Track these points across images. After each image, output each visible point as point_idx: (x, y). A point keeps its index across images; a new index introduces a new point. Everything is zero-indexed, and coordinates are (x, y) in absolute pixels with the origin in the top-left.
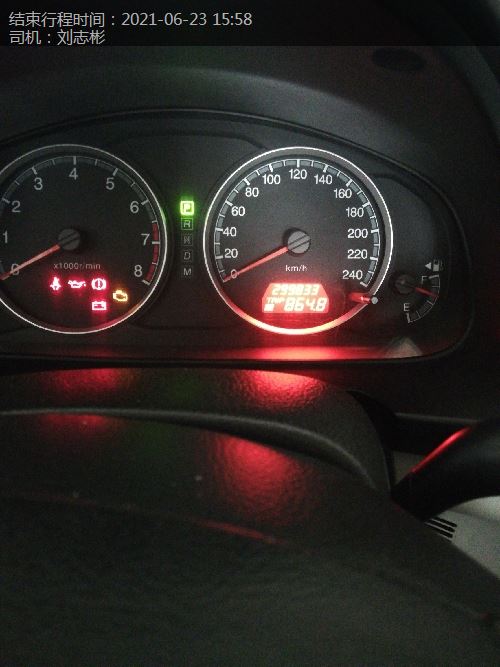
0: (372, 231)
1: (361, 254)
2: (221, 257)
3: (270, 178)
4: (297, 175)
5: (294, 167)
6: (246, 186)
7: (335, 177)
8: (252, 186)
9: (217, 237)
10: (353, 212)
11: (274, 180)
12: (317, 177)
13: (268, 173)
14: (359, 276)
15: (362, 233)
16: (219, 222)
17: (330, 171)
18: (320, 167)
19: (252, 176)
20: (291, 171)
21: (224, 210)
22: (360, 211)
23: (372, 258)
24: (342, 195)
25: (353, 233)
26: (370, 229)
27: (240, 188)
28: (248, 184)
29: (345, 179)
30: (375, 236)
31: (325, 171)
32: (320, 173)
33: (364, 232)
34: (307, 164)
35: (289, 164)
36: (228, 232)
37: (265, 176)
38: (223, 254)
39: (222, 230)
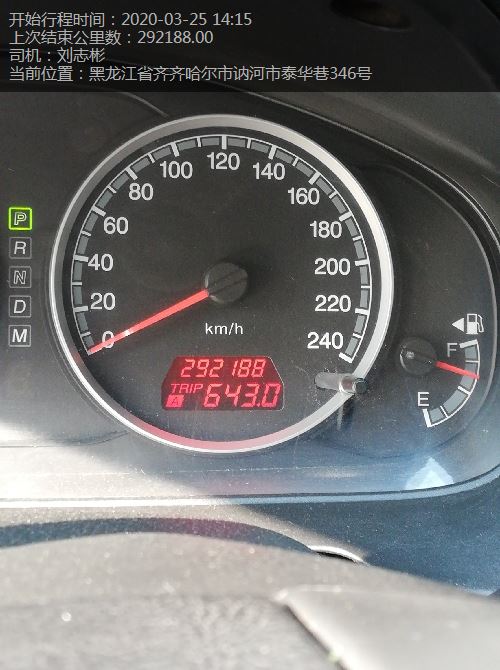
0: (357, 263)
1: (338, 303)
2: (85, 308)
3: (174, 168)
4: (224, 162)
5: (217, 149)
6: (131, 180)
7: (288, 167)
8: (141, 181)
9: (77, 272)
10: (323, 229)
11: (183, 171)
12: (257, 166)
13: (170, 158)
14: (337, 343)
15: (338, 267)
16: (82, 244)
17: (281, 156)
18: (263, 149)
19: (141, 163)
20: (212, 156)
21: (89, 223)
22: (336, 226)
23: (357, 311)
24: (302, 199)
25: (325, 266)
26: (353, 257)
27: (119, 185)
28: (135, 177)
29: (307, 172)
30: (363, 271)
31: (271, 157)
32: (263, 159)
33: (344, 264)
34: (241, 144)
35: (207, 143)
36: (95, 263)
37: (164, 164)
38: (88, 302)
39: (86, 259)
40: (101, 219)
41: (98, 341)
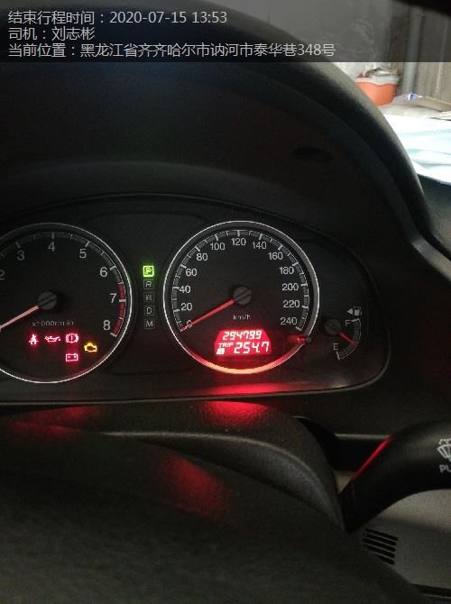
0: (302, 285)
1: (294, 303)
3: (217, 245)
4: (239, 242)
5: (236, 236)
7: (268, 243)
8: (202, 252)
10: (285, 270)
11: (221, 247)
12: (254, 243)
13: (215, 241)
14: (294, 322)
15: (293, 287)
16: (176, 281)
17: (264, 238)
18: (256, 235)
19: (201, 244)
20: (233, 239)
21: (179, 271)
22: (291, 269)
23: (303, 307)
24: (275, 257)
25: (287, 287)
26: (300, 283)
28: (199, 250)
29: (277, 245)
30: (304, 289)
31: (260, 239)
32: (257, 241)
34: (246, 234)
35: (231, 234)
37: (212, 244)
38: (179, 307)
39: (178, 288)
40: (185, 270)
41: (185, 325)
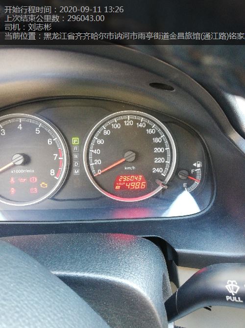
0: (166, 149)
2: (93, 164)
3: (115, 125)
4: (128, 123)
5: (127, 120)
6: (104, 129)
7: (147, 124)
8: (107, 129)
9: (90, 154)
10: (156, 140)
11: (118, 126)
12: (138, 124)
16: (92, 147)
18: (139, 119)
19: (106, 125)
20: (125, 122)
21: (94, 141)
22: (160, 139)
23: (166, 162)
24: (150, 132)
27: (101, 131)
31: (142, 121)
33: (162, 149)
35: (124, 118)
36: (95, 152)
37: (113, 125)
39: (93, 151)
41: (97, 172)
